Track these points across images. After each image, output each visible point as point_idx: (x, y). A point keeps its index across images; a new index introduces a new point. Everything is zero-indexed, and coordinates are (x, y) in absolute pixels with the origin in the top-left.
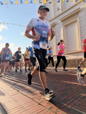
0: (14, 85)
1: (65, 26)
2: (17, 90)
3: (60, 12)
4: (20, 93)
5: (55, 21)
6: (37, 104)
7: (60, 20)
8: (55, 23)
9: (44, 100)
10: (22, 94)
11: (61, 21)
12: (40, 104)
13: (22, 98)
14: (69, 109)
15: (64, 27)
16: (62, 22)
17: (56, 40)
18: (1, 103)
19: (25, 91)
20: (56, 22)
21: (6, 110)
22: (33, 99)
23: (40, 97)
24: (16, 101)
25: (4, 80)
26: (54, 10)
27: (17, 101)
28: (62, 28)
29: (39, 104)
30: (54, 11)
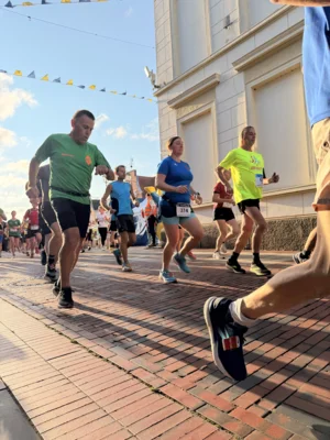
0: (60, 321)
1: (255, 89)
2: (73, 336)
3: (236, 33)
4: (84, 351)
5: (216, 69)
6: (149, 390)
7: (235, 64)
8: (214, 76)
9: (175, 376)
10: (91, 352)
11: (239, 70)
12: (161, 390)
13: (91, 367)
14: (270, 412)
15: (250, 92)
16: (242, 74)
17: (219, 144)
18: (11, 388)
19: (103, 342)
20: (219, 72)
21: (30, 415)
22: (133, 373)
23: (159, 366)
24: (66, 381)
25: (22, 298)
26: (212, 27)
27: (72, 379)
28: (243, 99)
29: (157, 391)
30: (212, 32)
